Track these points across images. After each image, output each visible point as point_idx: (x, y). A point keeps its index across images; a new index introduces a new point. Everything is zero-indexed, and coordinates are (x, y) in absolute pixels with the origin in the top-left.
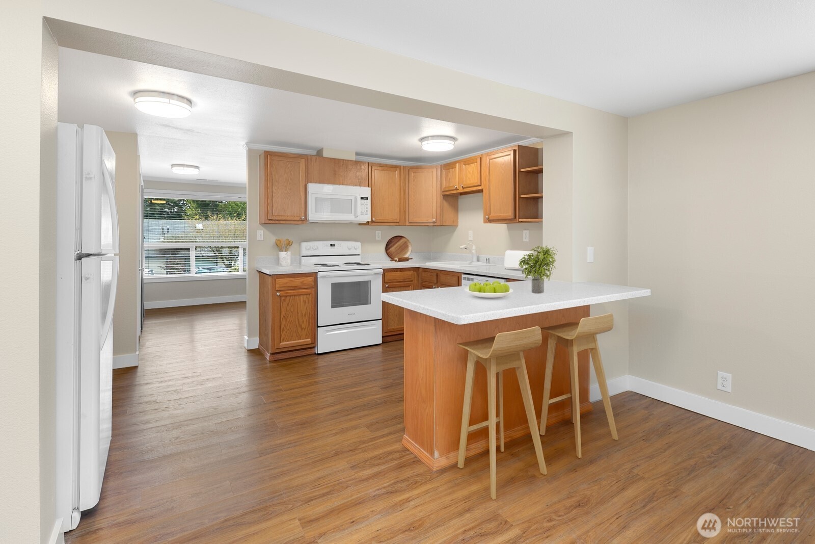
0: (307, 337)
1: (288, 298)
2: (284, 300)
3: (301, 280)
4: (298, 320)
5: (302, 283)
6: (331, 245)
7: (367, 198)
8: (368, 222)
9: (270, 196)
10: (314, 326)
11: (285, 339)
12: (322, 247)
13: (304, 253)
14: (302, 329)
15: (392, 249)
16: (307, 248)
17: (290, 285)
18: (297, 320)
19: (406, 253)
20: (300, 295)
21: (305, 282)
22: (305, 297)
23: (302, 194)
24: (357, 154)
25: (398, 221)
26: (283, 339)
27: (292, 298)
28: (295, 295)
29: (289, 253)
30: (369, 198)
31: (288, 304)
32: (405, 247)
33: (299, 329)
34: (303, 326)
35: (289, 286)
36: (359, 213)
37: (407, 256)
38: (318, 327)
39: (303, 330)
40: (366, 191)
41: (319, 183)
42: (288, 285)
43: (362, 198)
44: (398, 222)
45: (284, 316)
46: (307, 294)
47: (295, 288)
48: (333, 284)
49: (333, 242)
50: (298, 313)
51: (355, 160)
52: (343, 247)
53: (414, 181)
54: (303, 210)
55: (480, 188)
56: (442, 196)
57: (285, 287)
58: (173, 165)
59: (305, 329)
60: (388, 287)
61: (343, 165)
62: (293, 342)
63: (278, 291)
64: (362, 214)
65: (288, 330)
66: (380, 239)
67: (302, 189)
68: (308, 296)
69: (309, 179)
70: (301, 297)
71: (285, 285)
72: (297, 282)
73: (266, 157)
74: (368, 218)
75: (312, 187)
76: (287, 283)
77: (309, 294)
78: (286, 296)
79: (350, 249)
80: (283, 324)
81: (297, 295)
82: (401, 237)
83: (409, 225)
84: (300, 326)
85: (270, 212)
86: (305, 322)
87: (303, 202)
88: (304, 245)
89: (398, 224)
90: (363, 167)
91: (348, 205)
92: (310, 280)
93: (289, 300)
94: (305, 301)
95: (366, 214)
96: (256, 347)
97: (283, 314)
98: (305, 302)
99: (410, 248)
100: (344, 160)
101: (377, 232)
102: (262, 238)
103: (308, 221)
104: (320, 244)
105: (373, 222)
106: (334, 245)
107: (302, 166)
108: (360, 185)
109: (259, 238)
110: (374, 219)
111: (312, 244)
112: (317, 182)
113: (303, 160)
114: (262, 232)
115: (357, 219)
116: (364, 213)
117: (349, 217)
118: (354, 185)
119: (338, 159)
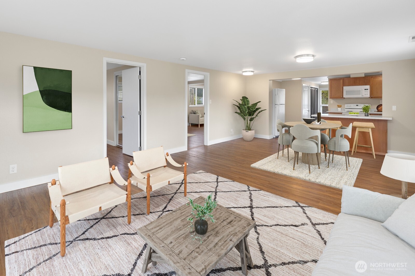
6: (357, 105)
7: (368, 89)
8: (370, 97)
9: (331, 91)
13: (346, 107)
23: (341, 90)
36: (363, 94)
40: (368, 87)
43: (365, 89)
49: (357, 104)
51: (364, 77)
54: (342, 95)
58: (321, 82)
61: (358, 79)
64: (365, 95)
67: (342, 88)
69: (344, 85)
73: (330, 81)
75: (345, 88)
85: (331, 96)
90: (367, 78)
91: (359, 92)
102: (332, 103)
103: (344, 98)
104: (352, 105)
105: (372, 97)
106: (358, 105)
107: (342, 81)
108: (366, 85)
109: (331, 103)
110: (372, 96)
111: (349, 105)
112: (347, 86)
113: (342, 80)
114: (332, 101)
115: (363, 97)
116: (367, 94)
117: (360, 96)
118: (362, 85)
119: (356, 77)
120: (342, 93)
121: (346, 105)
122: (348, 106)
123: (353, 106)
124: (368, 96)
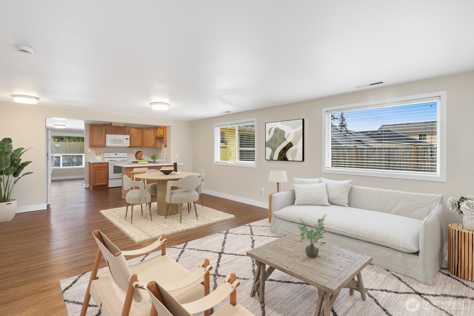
0: (105, 182)
2: (97, 171)
8: (129, 147)
9: (92, 139)
10: (108, 179)
12: (112, 155)
13: (105, 157)
15: (138, 156)
16: (106, 155)
18: (101, 177)
19: (142, 157)
21: (104, 165)
23: (104, 138)
24: (125, 124)
26: (96, 183)
27: (99, 170)
28: (101, 169)
29: (100, 157)
30: (129, 139)
32: (142, 155)
33: (102, 180)
36: (125, 144)
37: (142, 158)
40: (128, 137)
43: (126, 139)
47: (101, 167)
48: (114, 166)
49: (116, 153)
50: (102, 175)
51: (124, 126)
52: (120, 155)
53: (145, 132)
54: (104, 143)
55: (163, 136)
56: (155, 138)
61: (119, 128)
62: (100, 184)
63: (95, 168)
64: (126, 144)
65: (98, 180)
66: (133, 152)
67: (104, 136)
69: (107, 133)
70: (103, 170)
72: (102, 165)
73: (91, 126)
74: (129, 145)
75: (107, 136)
76: (98, 165)
77: (106, 169)
79: (123, 156)
80: (96, 178)
82: (141, 152)
84: (103, 179)
85: (92, 143)
87: (104, 140)
88: (105, 154)
89: (139, 147)
90: (127, 128)
91: (121, 141)
92: (106, 165)
95: (128, 144)
96: (88, 187)
97: (96, 175)
98: (104, 171)
99: (144, 155)
100: (120, 126)
101: (132, 150)
102: (90, 152)
103: (107, 147)
104: (111, 154)
105: (130, 146)
107: (104, 128)
108: (126, 134)
109: (88, 152)
112: (109, 134)
114: (90, 150)
115: (124, 146)
116: (127, 144)
117: (122, 145)
118: (123, 135)
119: (118, 126)
122: (108, 155)
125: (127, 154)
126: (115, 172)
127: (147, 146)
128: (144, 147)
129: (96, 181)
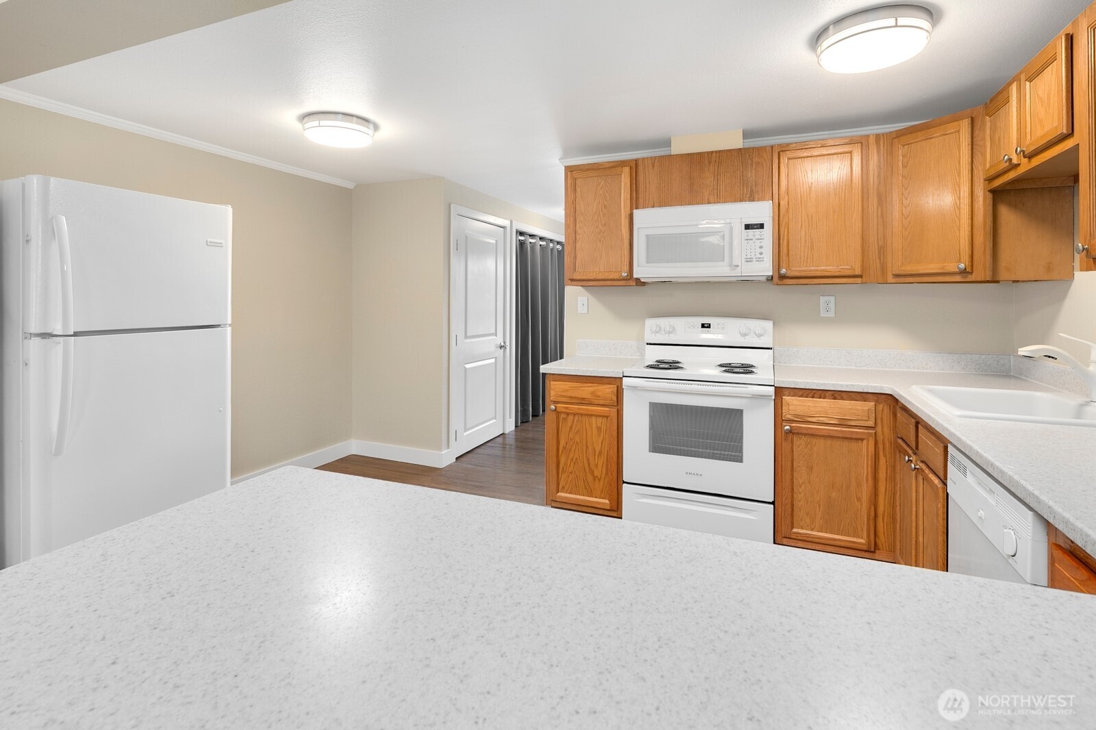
0: (602, 496)
1: (571, 417)
2: (565, 419)
3: (591, 389)
4: (588, 460)
5: (592, 393)
6: (703, 326)
7: (761, 226)
8: (771, 278)
9: (571, 241)
10: (617, 478)
11: (566, 488)
13: (648, 338)
14: (595, 478)
16: (652, 328)
17: (573, 395)
18: (585, 459)
20: (591, 415)
21: (599, 393)
22: (600, 420)
23: (625, 231)
24: (747, 134)
25: (858, 272)
26: (563, 487)
27: (576, 418)
28: (582, 415)
30: (769, 227)
31: (571, 427)
33: (590, 478)
34: (597, 473)
35: (571, 397)
36: (742, 258)
38: (624, 482)
39: (597, 479)
40: (762, 211)
41: (660, 206)
42: (569, 394)
43: (748, 227)
44: (861, 276)
45: (564, 448)
46: (603, 416)
47: (582, 401)
49: (706, 320)
50: (587, 447)
51: (739, 147)
52: (728, 329)
53: (904, 167)
54: (626, 259)
56: (990, 196)
57: (564, 396)
59: (599, 480)
60: (790, 432)
61: (710, 162)
62: (578, 497)
63: (553, 402)
64: (749, 260)
65: (571, 473)
66: (832, 314)
67: (624, 222)
68: (605, 419)
69: (638, 203)
70: (594, 419)
71: (564, 394)
72: (586, 391)
73: (567, 177)
74: (769, 269)
75: (643, 217)
76: (567, 390)
77: (607, 417)
78: (568, 414)
79: (744, 335)
80: (562, 460)
81: (585, 415)
83: (894, 281)
84: (592, 472)
85: (572, 266)
86: (600, 467)
87: (626, 244)
88: (648, 323)
89: (859, 280)
90: (758, 160)
92: (607, 390)
93: (573, 421)
94: (601, 429)
95: (759, 260)
97: (562, 443)
98: (599, 429)
100: (712, 152)
101: (823, 299)
103: (639, 282)
104: (680, 322)
105: (782, 277)
106: (709, 326)
107: (625, 179)
108: (752, 197)
109: (580, 310)
110: (783, 271)
111: (665, 322)
112: (653, 206)
113: (626, 170)
115: (737, 272)
116: (759, 257)
117: (719, 270)
118: (735, 201)
119: (700, 154)
120: (626, 252)
121: (650, 323)
122: (659, 330)
123: (686, 329)
124: (765, 268)
125: (768, 325)
126: (661, 443)
127: (909, 269)
128: (890, 279)
129: (563, 477)
